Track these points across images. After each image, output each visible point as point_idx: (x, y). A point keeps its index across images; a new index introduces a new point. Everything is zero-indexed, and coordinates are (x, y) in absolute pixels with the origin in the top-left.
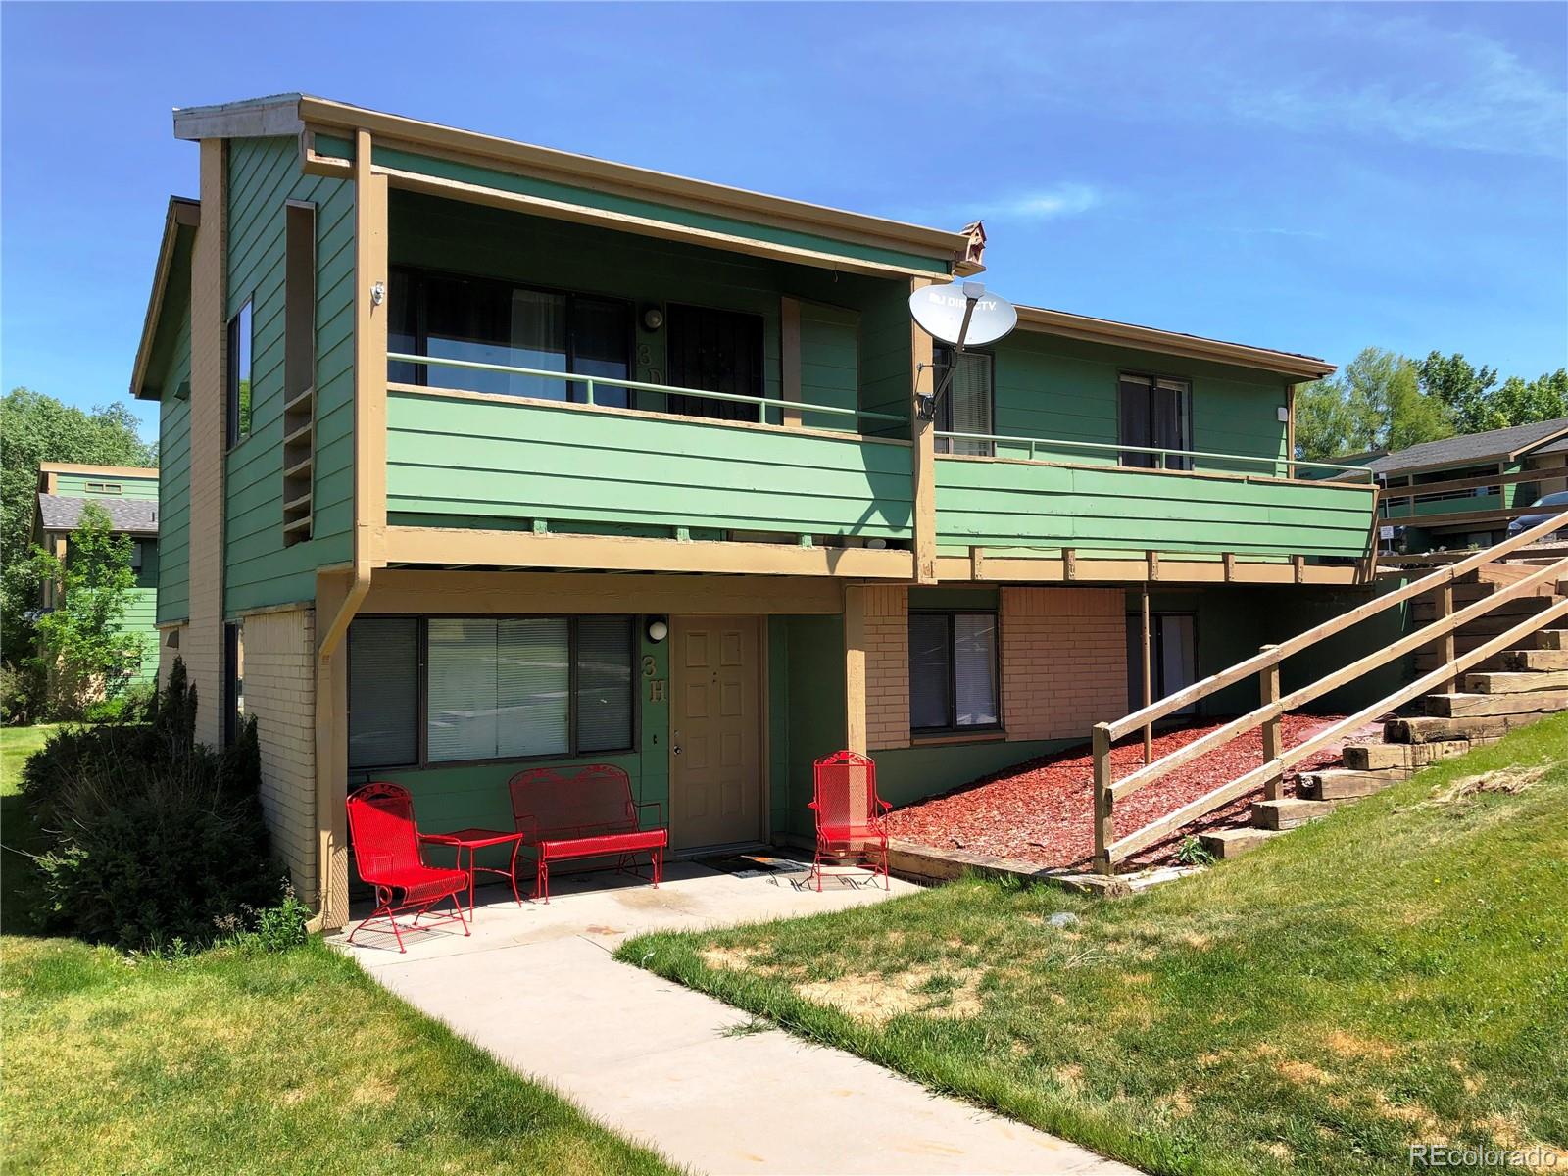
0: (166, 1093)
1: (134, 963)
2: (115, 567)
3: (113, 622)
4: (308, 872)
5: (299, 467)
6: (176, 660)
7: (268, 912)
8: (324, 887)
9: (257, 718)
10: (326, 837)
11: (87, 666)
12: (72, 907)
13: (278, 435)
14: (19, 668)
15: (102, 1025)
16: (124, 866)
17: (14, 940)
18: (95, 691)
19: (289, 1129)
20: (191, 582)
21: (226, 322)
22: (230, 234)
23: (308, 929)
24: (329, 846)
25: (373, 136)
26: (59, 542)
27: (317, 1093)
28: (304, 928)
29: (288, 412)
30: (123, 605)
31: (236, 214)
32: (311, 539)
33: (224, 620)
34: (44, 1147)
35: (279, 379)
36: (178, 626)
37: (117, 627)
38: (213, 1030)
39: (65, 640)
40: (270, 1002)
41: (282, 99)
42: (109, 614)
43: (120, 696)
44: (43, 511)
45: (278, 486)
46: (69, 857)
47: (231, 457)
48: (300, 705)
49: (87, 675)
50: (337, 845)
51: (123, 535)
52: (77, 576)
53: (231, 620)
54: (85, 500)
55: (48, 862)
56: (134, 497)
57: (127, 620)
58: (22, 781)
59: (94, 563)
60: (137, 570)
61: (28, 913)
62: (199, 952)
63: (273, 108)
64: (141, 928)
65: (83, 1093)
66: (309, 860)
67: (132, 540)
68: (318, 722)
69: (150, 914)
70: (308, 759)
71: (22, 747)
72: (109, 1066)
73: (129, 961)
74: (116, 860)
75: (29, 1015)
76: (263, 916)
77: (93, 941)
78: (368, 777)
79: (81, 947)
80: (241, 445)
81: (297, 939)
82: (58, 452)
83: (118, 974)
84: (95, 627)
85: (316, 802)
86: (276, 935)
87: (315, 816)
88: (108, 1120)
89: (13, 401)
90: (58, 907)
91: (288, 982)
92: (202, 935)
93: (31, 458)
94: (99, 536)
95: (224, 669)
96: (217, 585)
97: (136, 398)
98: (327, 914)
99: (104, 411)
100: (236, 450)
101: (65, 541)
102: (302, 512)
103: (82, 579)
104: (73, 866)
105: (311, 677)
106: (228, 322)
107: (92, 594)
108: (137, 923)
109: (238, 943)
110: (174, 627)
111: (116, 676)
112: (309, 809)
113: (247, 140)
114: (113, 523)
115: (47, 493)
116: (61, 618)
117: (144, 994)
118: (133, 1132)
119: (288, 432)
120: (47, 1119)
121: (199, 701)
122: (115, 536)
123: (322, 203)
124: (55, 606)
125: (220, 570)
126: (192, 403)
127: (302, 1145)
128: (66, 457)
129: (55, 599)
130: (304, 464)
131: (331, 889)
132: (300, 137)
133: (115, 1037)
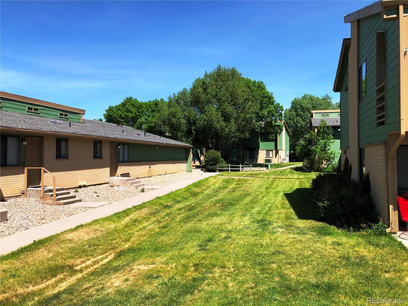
0: (353, 266)
1: (340, 231)
2: (328, 135)
3: (328, 148)
4: (386, 216)
5: (381, 105)
6: (346, 157)
7: (375, 225)
8: (391, 220)
9: (369, 173)
10: (391, 207)
11: (323, 159)
12: (326, 215)
13: (375, 97)
14: (308, 159)
15: (335, 245)
16: (337, 207)
17: (313, 221)
18: (324, 165)
19: (388, 284)
20: (349, 138)
21: (358, 68)
22: (359, 45)
23: (387, 231)
24: (392, 209)
25: (404, 6)
26: (316, 129)
27: (394, 276)
28: (385, 231)
29: (377, 90)
30: (330, 144)
31: (361, 39)
32: (385, 124)
33: (359, 147)
34: (325, 270)
35: (374, 81)
36: (346, 149)
37: (329, 149)
38: (363, 253)
39: (317, 153)
40: (377, 249)
41: (376, 3)
42: (327, 146)
43: (330, 166)
44: (312, 122)
45: (375, 110)
46: (324, 204)
47: (360, 104)
48: (383, 170)
49: (322, 161)
50: (395, 209)
51: (329, 127)
52: (320, 137)
53: (361, 147)
54: (321, 119)
55: (320, 204)
56: (332, 117)
57: (331, 148)
58: (311, 185)
59: (323, 134)
60: (333, 135)
61: (315, 216)
62: (356, 232)
63: (373, 7)
64: (342, 223)
65: (333, 260)
66: (386, 212)
67: (331, 128)
68: (388, 175)
69: (344, 220)
70: (386, 185)
71: (310, 177)
72: (338, 255)
73: (339, 231)
74: (335, 205)
75: (318, 239)
76: (373, 225)
77: (331, 224)
78: (403, 191)
79: (328, 225)
80: (363, 101)
81: (383, 234)
82: (314, 108)
83: (337, 233)
84: (324, 149)
85: (388, 197)
86: (377, 231)
87: (388, 201)
88: (339, 268)
89: (304, 97)
90: (323, 215)
91: (382, 244)
92: (357, 228)
93: (308, 110)
94: (324, 127)
95: (359, 160)
96: (357, 138)
97: (334, 92)
98: (392, 228)
99: (324, 97)
100: (361, 102)
101: (317, 129)
102: (383, 117)
103: (320, 138)
104: (326, 206)
105: (386, 162)
106: (359, 68)
107: (323, 141)
108: (341, 222)
109: (367, 231)
110: (345, 149)
111: (329, 161)
112: (386, 199)
113: (364, 18)
114: (327, 124)
115: (313, 118)
116: (317, 147)
117: (344, 240)
118: (346, 273)
119: (377, 96)
120: (325, 264)
121: (352, 168)
122: (328, 127)
123: (387, 29)
124: (315, 144)
125: (358, 134)
126: (349, 91)
127: (391, 288)
128: (316, 109)
129: (315, 143)
130: (382, 104)
131: (393, 221)
132: (382, 12)
133: (338, 248)
